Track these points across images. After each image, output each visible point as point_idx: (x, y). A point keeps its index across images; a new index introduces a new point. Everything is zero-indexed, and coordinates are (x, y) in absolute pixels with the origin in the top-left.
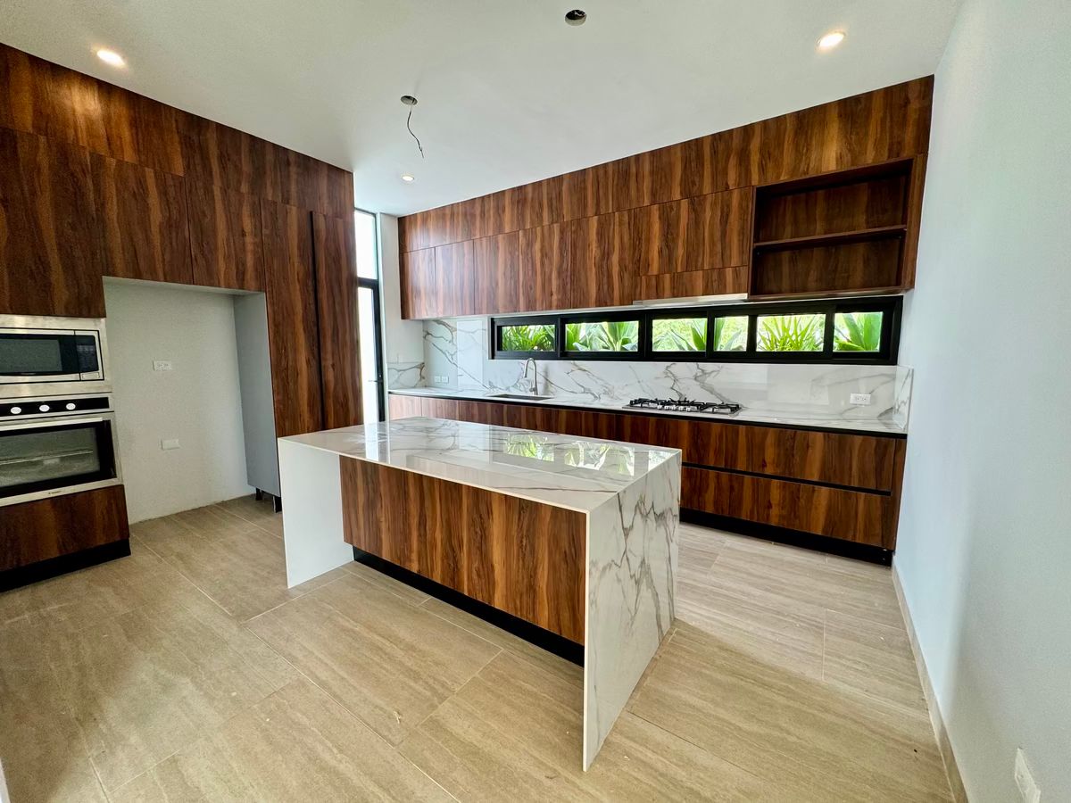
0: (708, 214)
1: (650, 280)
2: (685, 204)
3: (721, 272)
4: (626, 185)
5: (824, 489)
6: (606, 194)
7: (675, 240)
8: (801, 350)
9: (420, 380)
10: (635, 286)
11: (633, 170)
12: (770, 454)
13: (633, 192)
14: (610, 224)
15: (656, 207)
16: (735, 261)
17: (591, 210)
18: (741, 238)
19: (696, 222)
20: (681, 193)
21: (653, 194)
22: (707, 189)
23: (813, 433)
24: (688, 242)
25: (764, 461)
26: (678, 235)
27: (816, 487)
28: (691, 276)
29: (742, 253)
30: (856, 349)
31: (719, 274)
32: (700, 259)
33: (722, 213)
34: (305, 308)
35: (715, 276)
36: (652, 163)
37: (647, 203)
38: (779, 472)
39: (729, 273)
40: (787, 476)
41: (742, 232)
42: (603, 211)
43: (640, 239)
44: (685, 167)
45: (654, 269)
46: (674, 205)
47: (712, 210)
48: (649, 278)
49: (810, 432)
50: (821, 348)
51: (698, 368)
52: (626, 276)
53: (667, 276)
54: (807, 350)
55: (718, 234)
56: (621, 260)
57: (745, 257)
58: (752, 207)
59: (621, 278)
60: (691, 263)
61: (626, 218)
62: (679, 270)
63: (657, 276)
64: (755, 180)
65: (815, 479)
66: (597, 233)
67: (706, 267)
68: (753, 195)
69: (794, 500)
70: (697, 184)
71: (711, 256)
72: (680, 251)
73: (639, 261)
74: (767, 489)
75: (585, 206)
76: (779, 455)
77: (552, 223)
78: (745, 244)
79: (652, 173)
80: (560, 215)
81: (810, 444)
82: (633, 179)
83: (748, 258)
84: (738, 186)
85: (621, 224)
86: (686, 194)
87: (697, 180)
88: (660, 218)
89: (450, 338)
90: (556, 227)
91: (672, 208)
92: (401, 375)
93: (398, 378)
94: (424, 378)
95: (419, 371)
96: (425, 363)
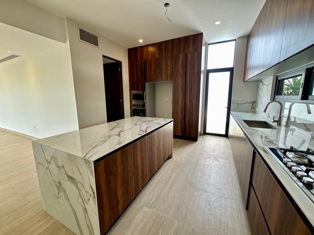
9: (251, 109)
34: (182, 83)
89: (262, 89)
92: (239, 106)
93: (237, 107)
94: (254, 108)
95: (251, 105)
96: (255, 101)
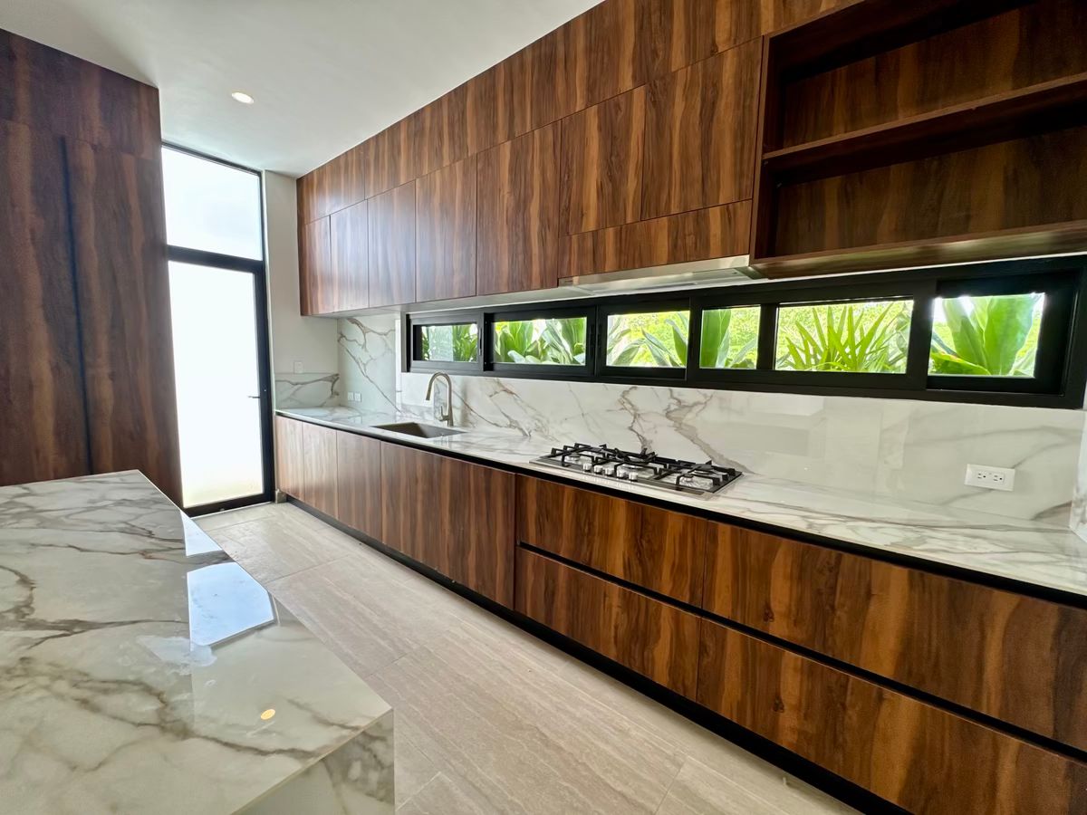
0: (679, 108)
1: (584, 239)
2: (639, 95)
3: (701, 217)
4: (551, 78)
5: (907, 702)
6: (522, 103)
7: (622, 167)
8: (861, 370)
9: (331, 397)
10: (561, 252)
11: (561, 50)
12: (781, 593)
13: (560, 88)
14: (527, 152)
15: (595, 108)
16: (726, 193)
17: (501, 134)
18: (739, 145)
19: (658, 127)
20: (634, 77)
21: (590, 88)
22: (678, 59)
23: (884, 565)
24: (643, 167)
25: (768, 606)
26: (627, 155)
27: (888, 692)
28: (649, 229)
29: (739, 175)
30: (970, 370)
31: (697, 222)
32: (664, 197)
33: (703, 100)
35: (690, 226)
36: (588, 33)
37: (580, 105)
38: (799, 636)
39: (715, 215)
40: (817, 649)
41: (740, 133)
42: (518, 131)
43: (569, 171)
44: (641, 28)
45: (590, 223)
46: (622, 100)
47: (686, 98)
48: (582, 237)
49: (874, 562)
50: (901, 367)
51: (672, 397)
52: (549, 237)
53: (611, 232)
54: (872, 370)
55: (696, 143)
56: (543, 210)
57: (747, 182)
58: (760, 77)
59: (543, 241)
60: (649, 205)
61: (550, 137)
62: (629, 220)
63: (595, 233)
64: (769, 25)
65: (886, 671)
66: (511, 171)
67: (674, 210)
68: (762, 55)
69: (833, 707)
70: (661, 53)
71: (683, 186)
72: (632, 185)
73: (568, 209)
74: (774, 670)
75: (495, 128)
76: (800, 600)
77: (454, 162)
78: (746, 156)
79: (589, 50)
80: (463, 147)
81: (874, 591)
82: (561, 66)
83: (753, 183)
84: (734, 39)
85: (542, 150)
86: (642, 78)
87: (660, 46)
88: (600, 129)
89: (362, 342)
90: (458, 165)
91: (617, 106)
92: (298, 389)
93: (294, 394)
94: (338, 394)
95: (330, 384)
96: (337, 375)
